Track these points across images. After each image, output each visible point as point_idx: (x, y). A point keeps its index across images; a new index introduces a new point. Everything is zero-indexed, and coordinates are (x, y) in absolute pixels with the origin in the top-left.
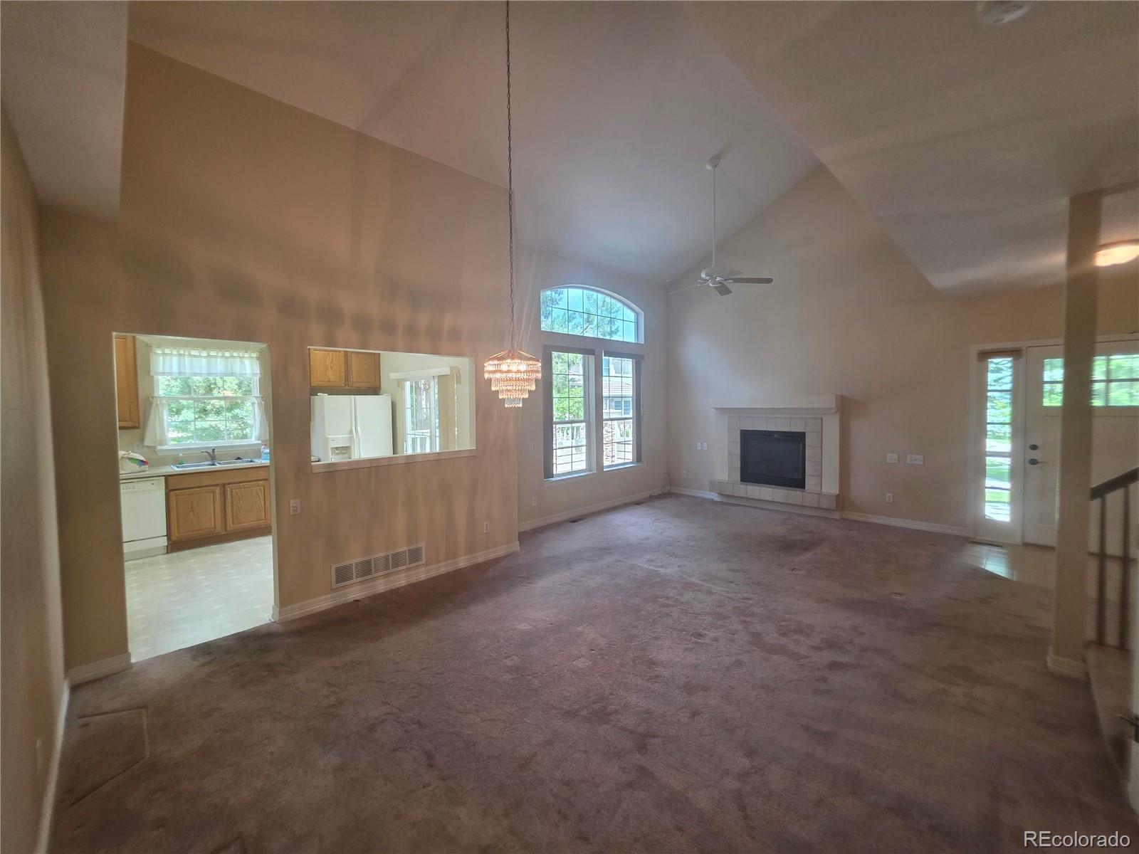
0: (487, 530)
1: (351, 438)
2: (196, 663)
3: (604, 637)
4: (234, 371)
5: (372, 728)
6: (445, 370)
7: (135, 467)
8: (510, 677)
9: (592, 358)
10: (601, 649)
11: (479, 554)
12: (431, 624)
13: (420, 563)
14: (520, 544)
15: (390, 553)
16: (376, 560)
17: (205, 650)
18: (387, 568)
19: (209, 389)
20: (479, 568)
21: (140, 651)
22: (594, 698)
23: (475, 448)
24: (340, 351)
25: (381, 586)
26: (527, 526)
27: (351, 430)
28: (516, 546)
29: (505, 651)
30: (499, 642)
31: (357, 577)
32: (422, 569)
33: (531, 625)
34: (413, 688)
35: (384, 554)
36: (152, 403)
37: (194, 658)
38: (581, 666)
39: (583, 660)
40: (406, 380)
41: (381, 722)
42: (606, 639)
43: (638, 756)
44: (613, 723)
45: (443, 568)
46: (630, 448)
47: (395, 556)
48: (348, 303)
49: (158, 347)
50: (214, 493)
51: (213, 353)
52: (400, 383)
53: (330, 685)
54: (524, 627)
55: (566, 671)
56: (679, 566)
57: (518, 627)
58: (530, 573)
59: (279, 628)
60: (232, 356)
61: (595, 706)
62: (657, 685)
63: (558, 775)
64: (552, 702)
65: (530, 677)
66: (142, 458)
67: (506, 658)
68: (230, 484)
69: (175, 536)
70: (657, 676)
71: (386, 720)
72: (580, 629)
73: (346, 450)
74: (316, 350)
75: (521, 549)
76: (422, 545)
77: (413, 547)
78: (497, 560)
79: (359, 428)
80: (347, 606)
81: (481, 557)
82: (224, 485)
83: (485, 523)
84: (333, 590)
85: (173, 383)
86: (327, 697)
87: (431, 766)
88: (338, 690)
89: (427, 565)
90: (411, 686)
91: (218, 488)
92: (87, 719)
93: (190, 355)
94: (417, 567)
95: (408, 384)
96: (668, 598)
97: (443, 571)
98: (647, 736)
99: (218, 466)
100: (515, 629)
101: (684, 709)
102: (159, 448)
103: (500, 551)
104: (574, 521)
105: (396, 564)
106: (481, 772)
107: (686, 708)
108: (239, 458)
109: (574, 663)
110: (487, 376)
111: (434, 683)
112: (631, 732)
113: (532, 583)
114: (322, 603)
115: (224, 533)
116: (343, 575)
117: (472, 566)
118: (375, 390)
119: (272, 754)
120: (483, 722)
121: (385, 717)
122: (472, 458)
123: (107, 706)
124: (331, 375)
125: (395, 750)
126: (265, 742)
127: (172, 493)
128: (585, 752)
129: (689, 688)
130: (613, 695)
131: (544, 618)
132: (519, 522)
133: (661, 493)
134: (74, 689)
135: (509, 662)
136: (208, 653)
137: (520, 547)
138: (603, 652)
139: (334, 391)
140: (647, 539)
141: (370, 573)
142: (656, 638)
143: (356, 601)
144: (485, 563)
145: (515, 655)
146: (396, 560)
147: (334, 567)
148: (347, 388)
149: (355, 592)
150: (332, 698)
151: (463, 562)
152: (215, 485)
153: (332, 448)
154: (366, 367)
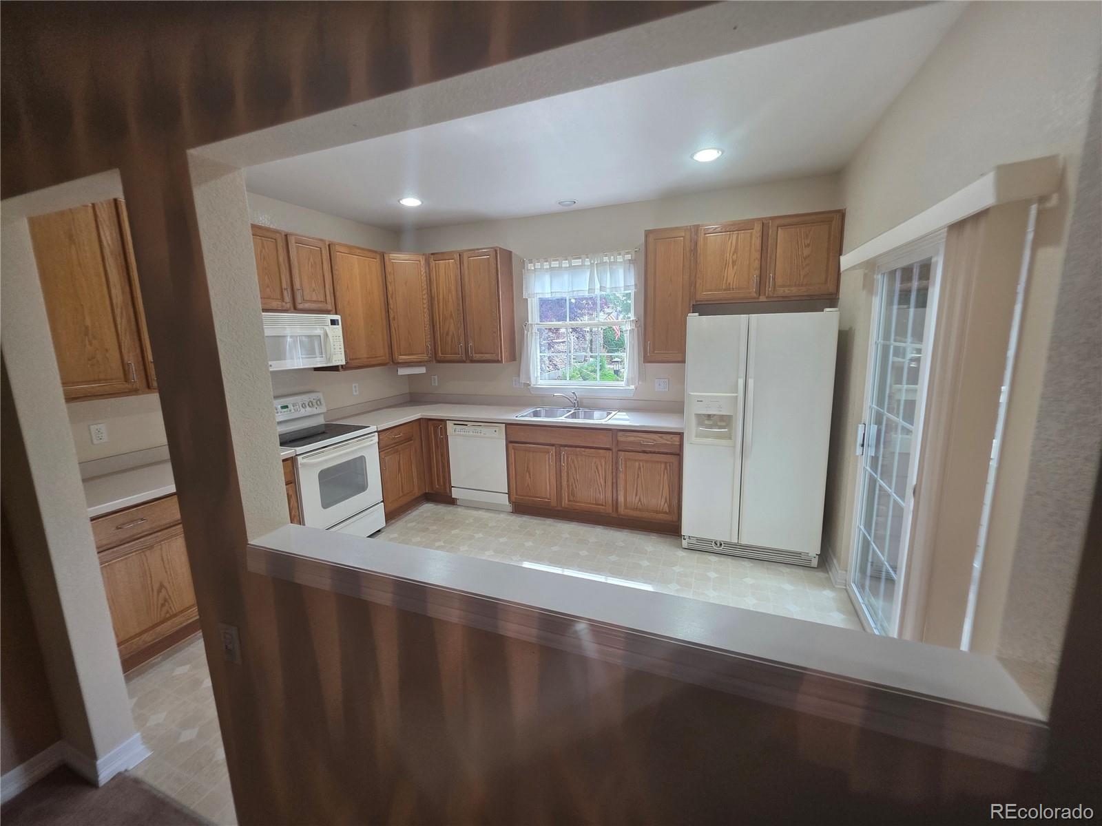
1: (734, 401)
24: (752, 225)
27: (737, 384)
36: (526, 331)
49: (531, 261)
50: (549, 454)
52: (868, 276)
69: (515, 496)
73: (725, 421)
82: (558, 447)
91: (554, 449)
115: (558, 506)
124: (729, 279)
127: (512, 447)
148: (763, 299)
152: (553, 445)
153: (698, 416)
154: (806, 252)
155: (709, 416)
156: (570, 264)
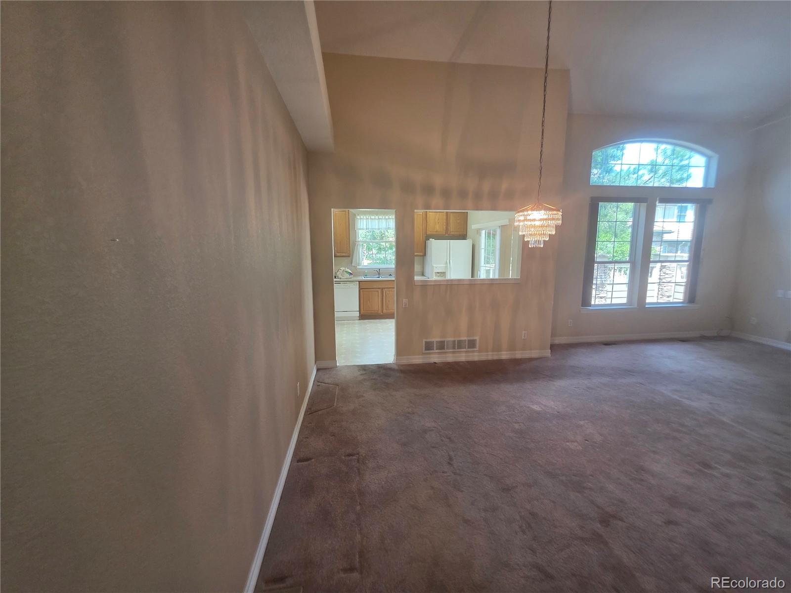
0: (525, 336)
1: (446, 267)
2: (359, 373)
3: (601, 435)
4: (390, 227)
5: (425, 432)
6: (505, 222)
7: (348, 276)
8: (514, 435)
9: (643, 206)
10: (596, 443)
11: (517, 352)
12: (473, 388)
13: (475, 349)
14: (551, 351)
15: (457, 339)
16: (447, 342)
17: (364, 368)
18: (454, 348)
19: (382, 238)
20: (516, 362)
21: (340, 362)
22: (575, 472)
23: (519, 278)
24: (443, 212)
25: (450, 358)
26: (559, 340)
27: (447, 262)
28: (548, 353)
29: (516, 419)
30: (514, 411)
31: (436, 350)
32: (476, 354)
33: (541, 408)
34: (452, 419)
35: (452, 339)
36: (355, 244)
37: (359, 370)
38: (572, 447)
39: (576, 444)
40: (482, 229)
41: (430, 430)
42: (602, 437)
43: (599, 526)
44: (585, 495)
45: (490, 356)
46: (682, 289)
47: (460, 342)
48: (438, 180)
49: (358, 215)
50: (378, 292)
51: (380, 217)
52: (478, 232)
53: (411, 402)
54: (536, 408)
55: (558, 446)
56: (711, 403)
57: (531, 406)
58: (554, 373)
59: (396, 367)
60: (389, 218)
61: (573, 477)
62: (639, 486)
63: (528, 507)
64: (540, 462)
65: (529, 440)
66: (351, 272)
67: (516, 423)
68: (384, 288)
69: (362, 312)
70: (642, 480)
71: (433, 430)
72: (582, 423)
73: (443, 274)
74: (430, 212)
75: (551, 356)
76: (477, 338)
77: (471, 338)
78: (531, 360)
79: (451, 261)
80: (430, 364)
81: (519, 355)
82: (382, 289)
83: (524, 332)
84: (423, 354)
85: (368, 234)
86: (408, 408)
87: (449, 463)
88: (414, 406)
89: (479, 351)
90: (451, 418)
91: (380, 290)
92: (319, 383)
93: (371, 218)
94: (473, 352)
95: (483, 232)
96: (683, 425)
97: (490, 358)
98: (614, 517)
99: (381, 279)
100: (528, 407)
101: (661, 514)
102: (358, 267)
103: (535, 354)
104: (607, 344)
105: (460, 347)
106: (477, 480)
107: (663, 514)
108: (390, 275)
109: (567, 443)
110: (516, 224)
111: (465, 421)
112: (598, 507)
113: (553, 381)
114: (418, 360)
115: (382, 314)
116: (429, 346)
117: (511, 359)
118: (463, 237)
119: (378, 424)
120: (487, 454)
121: (434, 429)
122: (516, 285)
123: (327, 381)
124: (437, 227)
125: (433, 447)
126: (377, 418)
127: (361, 290)
128: (554, 502)
129: (673, 501)
130: (593, 476)
131: (553, 406)
132: (551, 337)
133: (716, 335)
134: (318, 370)
135: (517, 426)
136: (365, 370)
137: (551, 354)
138: (596, 445)
139: (438, 237)
140: (681, 372)
141: (444, 349)
142: (654, 452)
143: (435, 363)
144: (521, 360)
145: (523, 423)
146: (459, 345)
147: (424, 340)
148: (447, 235)
149: (435, 358)
150: (410, 409)
151: (505, 355)
152: (379, 288)
153: (435, 272)
154: (458, 221)
155: (438, 273)
156: (378, 217)
